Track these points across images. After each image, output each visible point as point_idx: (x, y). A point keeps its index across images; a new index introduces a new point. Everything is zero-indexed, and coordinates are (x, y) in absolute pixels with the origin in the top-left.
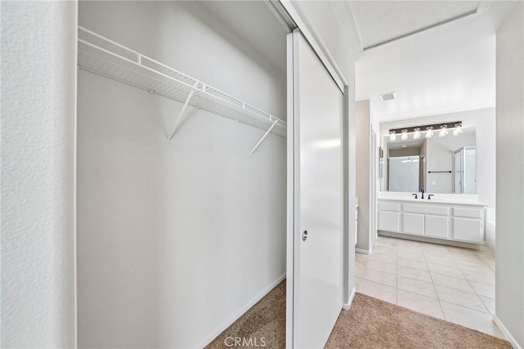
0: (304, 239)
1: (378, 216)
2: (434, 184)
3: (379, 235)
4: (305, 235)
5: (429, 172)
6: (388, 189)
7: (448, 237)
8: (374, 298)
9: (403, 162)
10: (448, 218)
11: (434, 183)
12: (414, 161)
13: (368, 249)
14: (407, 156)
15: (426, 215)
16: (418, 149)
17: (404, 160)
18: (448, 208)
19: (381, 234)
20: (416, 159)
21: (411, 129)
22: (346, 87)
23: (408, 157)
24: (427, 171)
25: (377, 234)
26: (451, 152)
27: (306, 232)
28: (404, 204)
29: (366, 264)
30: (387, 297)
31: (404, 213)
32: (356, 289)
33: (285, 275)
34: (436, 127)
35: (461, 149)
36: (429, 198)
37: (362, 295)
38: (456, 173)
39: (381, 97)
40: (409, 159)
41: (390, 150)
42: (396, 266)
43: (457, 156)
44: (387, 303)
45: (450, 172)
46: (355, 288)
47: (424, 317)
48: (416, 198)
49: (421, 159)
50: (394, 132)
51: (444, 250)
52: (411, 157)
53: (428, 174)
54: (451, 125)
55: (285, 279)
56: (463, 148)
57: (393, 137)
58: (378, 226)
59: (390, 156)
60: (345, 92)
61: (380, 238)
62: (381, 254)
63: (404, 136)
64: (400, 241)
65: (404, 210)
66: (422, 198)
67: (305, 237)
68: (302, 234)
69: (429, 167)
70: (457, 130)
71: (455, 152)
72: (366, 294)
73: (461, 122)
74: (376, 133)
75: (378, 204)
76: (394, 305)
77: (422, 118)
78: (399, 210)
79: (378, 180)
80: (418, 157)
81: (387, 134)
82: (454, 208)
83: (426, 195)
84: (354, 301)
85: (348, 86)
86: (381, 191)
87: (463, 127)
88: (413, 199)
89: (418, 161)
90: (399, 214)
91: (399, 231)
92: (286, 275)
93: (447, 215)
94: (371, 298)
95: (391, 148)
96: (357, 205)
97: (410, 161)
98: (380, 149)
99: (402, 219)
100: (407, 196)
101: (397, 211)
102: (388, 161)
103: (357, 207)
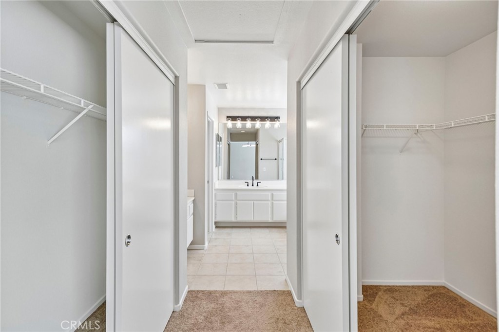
0: (128, 244)
1: (216, 207)
2: (265, 170)
3: (216, 227)
4: (128, 240)
5: (261, 159)
6: (229, 178)
7: (269, 219)
8: (205, 291)
9: (243, 146)
10: (270, 203)
12: (252, 146)
13: (203, 244)
14: (246, 141)
15: (254, 202)
16: (253, 136)
17: (245, 144)
18: (270, 194)
19: (219, 226)
20: (253, 145)
21: (244, 119)
22: (176, 78)
24: (260, 159)
25: (214, 226)
26: (277, 141)
27: (129, 237)
28: (238, 193)
29: (200, 260)
30: (216, 286)
31: (238, 202)
32: (189, 288)
33: (104, 296)
34: (263, 119)
36: (257, 186)
37: (194, 291)
38: (280, 161)
39: (216, 85)
40: (248, 144)
41: (231, 134)
42: (228, 255)
43: (280, 145)
44: (216, 291)
45: (276, 159)
46: (187, 286)
47: (244, 293)
48: (248, 186)
49: (257, 145)
50: (231, 119)
51: (266, 231)
52: (250, 142)
54: (273, 119)
55: (105, 302)
56: (283, 139)
57: (230, 124)
58: (215, 218)
59: (231, 141)
60: (175, 82)
61: (217, 229)
62: (216, 246)
63: (239, 124)
64: (234, 230)
65: (238, 198)
66: (253, 185)
67: (128, 242)
68: (124, 239)
69: (261, 154)
70: (277, 124)
71: (279, 142)
72: (197, 289)
73: (279, 117)
74: (213, 120)
75: (215, 194)
76: (221, 291)
77: (253, 109)
78: (233, 199)
79: (215, 170)
80: (255, 142)
81: (224, 120)
82: (274, 193)
83: (255, 183)
84: (185, 300)
85: (178, 77)
86: (219, 180)
87: (281, 122)
88: (246, 187)
89: (255, 146)
90: (233, 202)
91: (233, 220)
92: (106, 296)
93: (268, 200)
94: (202, 291)
95: (231, 132)
96: (193, 198)
97: (249, 146)
98: (218, 136)
99: (236, 208)
100: (240, 185)
101: (232, 200)
102: (229, 145)
103: (194, 200)
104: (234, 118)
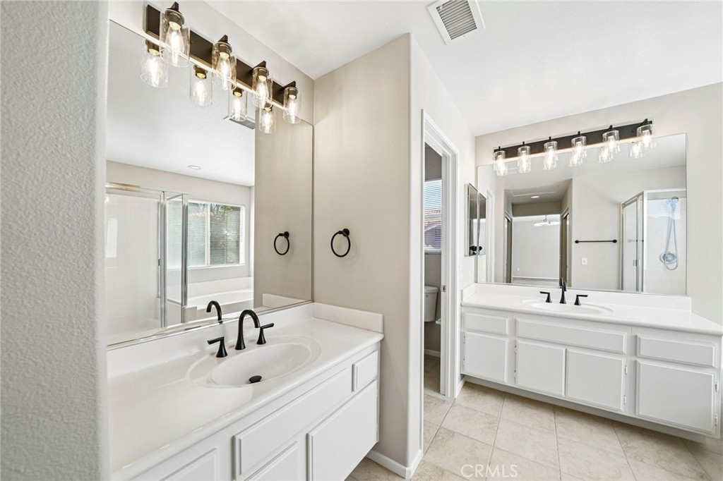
2: (586, 263)
3: (466, 385)
5: (577, 242)
7: (624, 408)
9: (536, 225)
10: (624, 361)
11: (585, 261)
12: (552, 223)
14: (541, 215)
15: (570, 350)
16: (556, 202)
17: (538, 222)
18: (625, 335)
21: (537, 146)
23: (543, 217)
24: (574, 240)
25: (460, 384)
26: (618, 204)
28: (519, 320)
31: (519, 341)
34: (594, 137)
35: (638, 196)
36: (577, 303)
38: (626, 244)
40: (545, 220)
43: (630, 210)
45: (615, 241)
48: (548, 301)
49: (564, 219)
50: (503, 154)
52: (548, 217)
53: (574, 244)
54: (629, 131)
56: (642, 194)
58: (461, 367)
59: (514, 215)
61: (468, 392)
63: (524, 162)
65: (520, 333)
66: (562, 302)
69: (575, 234)
71: (625, 205)
75: (462, 316)
78: (507, 332)
80: (558, 216)
82: (639, 335)
83: (570, 295)
86: (476, 282)
87: (655, 135)
88: (542, 305)
89: (558, 223)
90: (507, 341)
91: (507, 381)
93: (619, 353)
96: (380, 337)
97: (547, 223)
99: (514, 355)
100: (526, 299)
101: (504, 335)
102: (509, 222)
103: (382, 341)
104: (511, 152)
